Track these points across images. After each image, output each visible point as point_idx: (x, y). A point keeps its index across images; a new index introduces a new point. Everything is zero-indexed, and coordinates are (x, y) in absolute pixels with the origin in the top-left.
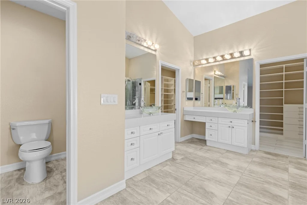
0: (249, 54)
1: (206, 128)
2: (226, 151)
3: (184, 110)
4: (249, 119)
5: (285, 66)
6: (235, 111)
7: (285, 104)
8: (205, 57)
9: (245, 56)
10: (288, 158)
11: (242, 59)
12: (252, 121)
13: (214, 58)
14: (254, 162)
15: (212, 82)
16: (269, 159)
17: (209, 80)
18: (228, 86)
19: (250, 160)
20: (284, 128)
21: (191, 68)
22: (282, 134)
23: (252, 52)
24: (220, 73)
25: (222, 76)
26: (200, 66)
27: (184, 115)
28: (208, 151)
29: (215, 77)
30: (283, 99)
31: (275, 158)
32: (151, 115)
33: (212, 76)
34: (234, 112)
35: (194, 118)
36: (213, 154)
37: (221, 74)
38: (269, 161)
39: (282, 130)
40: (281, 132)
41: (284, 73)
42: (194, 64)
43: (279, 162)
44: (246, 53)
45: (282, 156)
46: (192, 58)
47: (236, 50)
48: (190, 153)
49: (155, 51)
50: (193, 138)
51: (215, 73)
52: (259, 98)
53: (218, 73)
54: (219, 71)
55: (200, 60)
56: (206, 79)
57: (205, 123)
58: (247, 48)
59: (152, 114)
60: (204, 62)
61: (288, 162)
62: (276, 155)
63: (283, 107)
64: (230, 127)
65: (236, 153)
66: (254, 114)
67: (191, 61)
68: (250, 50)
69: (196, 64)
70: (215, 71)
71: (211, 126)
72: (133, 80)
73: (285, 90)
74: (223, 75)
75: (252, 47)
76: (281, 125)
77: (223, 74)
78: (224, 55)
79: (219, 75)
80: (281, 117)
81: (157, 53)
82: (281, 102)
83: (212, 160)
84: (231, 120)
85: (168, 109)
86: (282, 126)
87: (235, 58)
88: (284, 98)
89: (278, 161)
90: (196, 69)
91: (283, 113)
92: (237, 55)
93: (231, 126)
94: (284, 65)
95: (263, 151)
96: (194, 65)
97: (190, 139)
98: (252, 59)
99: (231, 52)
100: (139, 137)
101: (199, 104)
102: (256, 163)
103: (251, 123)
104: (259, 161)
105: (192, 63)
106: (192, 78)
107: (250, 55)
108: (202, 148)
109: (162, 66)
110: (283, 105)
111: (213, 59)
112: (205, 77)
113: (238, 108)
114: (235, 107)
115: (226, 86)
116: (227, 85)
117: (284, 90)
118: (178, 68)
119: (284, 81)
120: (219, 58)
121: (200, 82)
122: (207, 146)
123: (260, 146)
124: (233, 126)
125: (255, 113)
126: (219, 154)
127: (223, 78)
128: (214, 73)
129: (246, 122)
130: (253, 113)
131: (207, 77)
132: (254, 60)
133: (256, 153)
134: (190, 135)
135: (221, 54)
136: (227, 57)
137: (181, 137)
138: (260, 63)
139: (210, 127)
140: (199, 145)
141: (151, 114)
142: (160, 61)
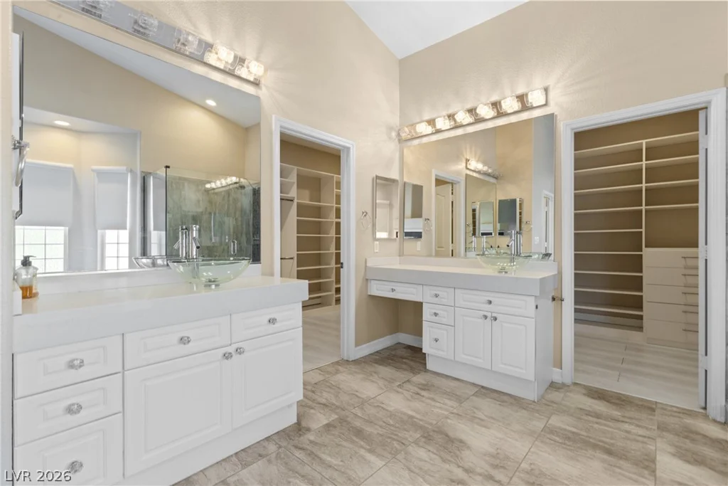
0: (544, 103)
1: (424, 319)
2: (476, 389)
3: (366, 266)
4: (538, 295)
5: (646, 142)
6: (503, 270)
7: (646, 247)
8: (427, 117)
9: (532, 108)
10: (653, 410)
11: (525, 116)
12: (554, 299)
13: (451, 117)
14: (551, 431)
15: (461, 189)
16: (598, 416)
17: (452, 184)
18: (506, 200)
19: (539, 425)
20: (646, 312)
21: (391, 148)
22: (640, 328)
23: (552, 94)
24: (480, 166)
25: (489, 175)
26: (416, 142)
27: (367, 280)
28: (423, 393)
29: (466, 174)
30: (641, 232)
31: (616, 413)
32: (213, 287)
33: (459, 173)
34: (500, 272)
35: (393, 290)
36: (433, 403)
37: (485, 169)
38: (596, 426)
39: (641, 318)
40: (637, 324)
41: (644, 163)
42: (399, 135)
43: (628, 432)
44: (536, 98)
45: (637, 405)
46: (395, 120)
47: (508, 92)
48: (363, 403)
49: (256, 83)
50: (399, 343)
51: (469, 167)
52: (573, 232)
53: (476, 165)
54: (478, 161)
55: (413, 125)
56: (440, 182)
57: (421, 304)
58: (538, 82)
59: (216, 285)
60: (423, 128)
61: (655, 427)
62: (620, 401)
63: (642, 255)
64: (486, 317)
65: (505, 398)
66: (559, 276)
67: (390, 129)
68: (546, 90)
69: (404, 135)
70: (467, 160)
71: (436, 314)
72: (254, 186)
73: (646, 211)
74: (490, 171)
75: (550, 82)
76: (638, 303)
77: (489, 167)
78: (475, 109)
79: (479, 172)
80: (638, 284)
81: (263, 93)
82: (635, 242)
83: (421, 427)
84: (490, 297)
85: (320, 264)
86: (640, 307)
87: (507, 115)
88: (643, 230)
89: (626, 426)
90: (405, 151)
91: (641, 271)
92: (510, 105)
93: (489, 315)
94: (644, 142)
95: (585, 387)
96: (401, 141)
97: (387, 348)
98: (553, 114)
99: (494, 98)
100: (121, 374)
101: (419, 249)
102: (557, 439)
103: (548, 304)
104: (568, 428)
105: (394, 134)
106: (394, 175)
107: (546, 105)
108: (408, 381)
109: (282, 134)
110: (642, 251)
111: (447, 121)
112: (436, 175)
113: (512, 260)
114: (505, 258)
115: (500, 201)
116: (503, 198)
117: (644, 208)
118: (347, 145)
119: (644, 185)
120: (463, 117)
121: (422, 186)
122: (426, 371)
123: (576, 370)
124: (494, 315)
125: (560, 273)
126: (450, 403)
127: (493, 180)
128: (464, 165)
129: (531, 302)
130: (554, 276)
131: (444, 175)
132: (558, 117)
133: (562, 395)
134: (388, 337)
135: (469, 106)
136: (485, 111)
137: (357, 345)
138: (574, 126)
139: (434, 317)
140: (405, 370)
141: (210, 286)
142: (274, 116)
